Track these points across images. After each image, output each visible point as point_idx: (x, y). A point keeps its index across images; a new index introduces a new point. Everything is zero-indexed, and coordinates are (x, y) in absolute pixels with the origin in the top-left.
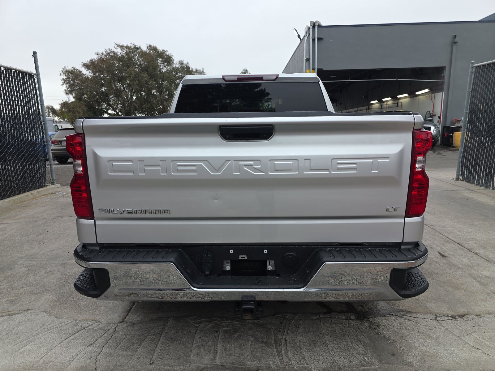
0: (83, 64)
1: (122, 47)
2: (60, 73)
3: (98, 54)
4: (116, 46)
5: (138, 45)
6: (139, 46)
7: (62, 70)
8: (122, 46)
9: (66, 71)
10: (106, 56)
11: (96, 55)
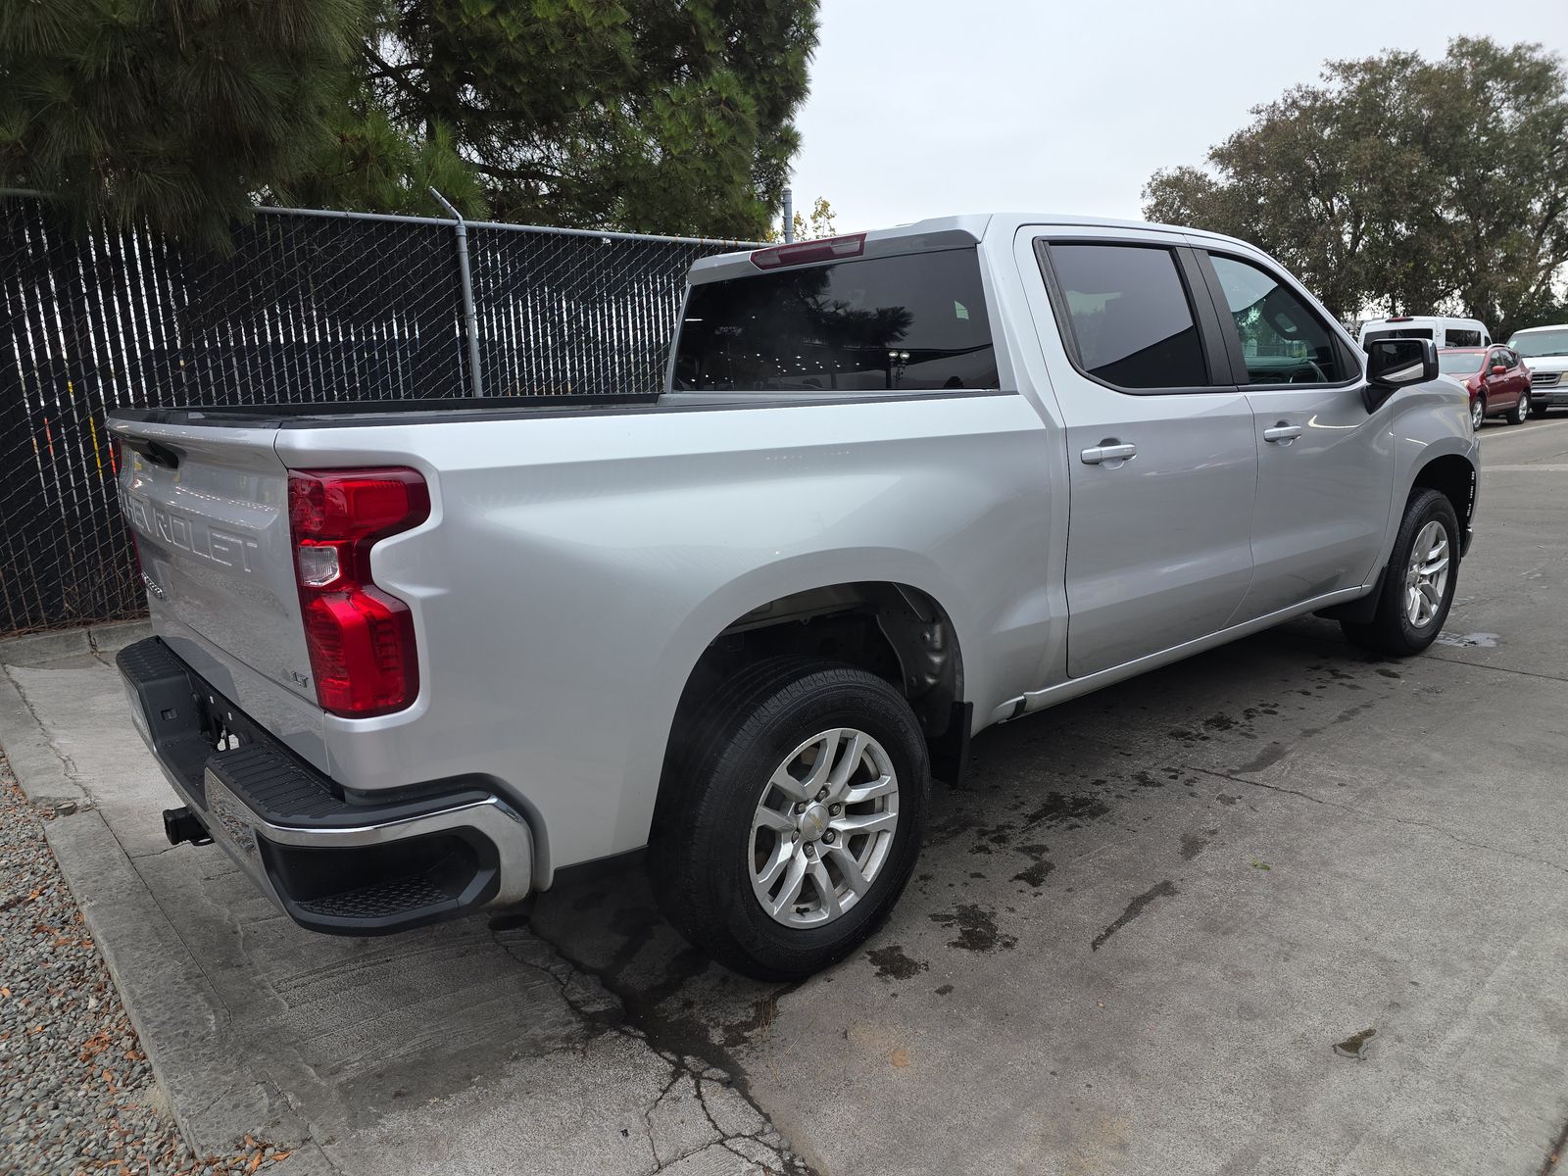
0: (1211, 152)
1: (1347, 70)
2: (1142, 189)
3: (1258, 112)
4: (1327, 72)
5: (1406, 49)
6: (1410, 51)
7: (1150, 180)
8: (1351, 67)
9: (1161, 181)
10: (1283, 113)
11: (1255, 115)
